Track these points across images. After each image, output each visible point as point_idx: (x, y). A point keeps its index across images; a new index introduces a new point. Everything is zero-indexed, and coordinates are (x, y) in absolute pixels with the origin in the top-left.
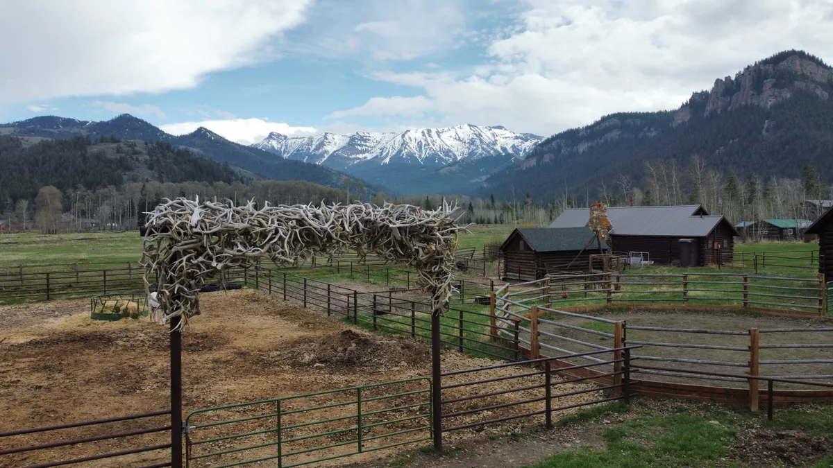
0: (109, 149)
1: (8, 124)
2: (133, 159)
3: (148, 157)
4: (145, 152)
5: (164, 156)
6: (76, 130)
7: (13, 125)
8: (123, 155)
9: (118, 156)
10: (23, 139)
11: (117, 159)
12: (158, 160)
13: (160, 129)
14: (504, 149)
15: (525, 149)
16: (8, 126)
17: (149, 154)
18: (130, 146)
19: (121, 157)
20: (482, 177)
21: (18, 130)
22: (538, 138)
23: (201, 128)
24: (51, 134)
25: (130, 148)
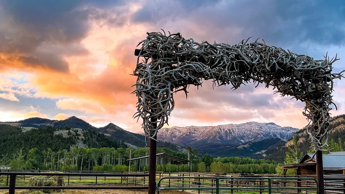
0: (64, 133)
1: (16, 121)
2: (76, 138)
3: (83, 137)
4: (82, 135)
5: (92, 137)
6: (48, 125)
7: (19, 122)
8: (71, 136)
9: (69, 136)
10: (23, 128)
11: (68, 138)
12: (88, 138)
13: (90, 124)
14: (275, 135)
15: (288, 135)
16: (16, 122)
17: (84, 136)
18: (75, 132)
19: (70, 137)
20: (263, 151)
21: (21, 124)
22: (295, 129)
23: (111, 124)
24: (36, 126)
25: (75, 133)
